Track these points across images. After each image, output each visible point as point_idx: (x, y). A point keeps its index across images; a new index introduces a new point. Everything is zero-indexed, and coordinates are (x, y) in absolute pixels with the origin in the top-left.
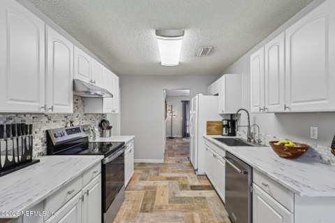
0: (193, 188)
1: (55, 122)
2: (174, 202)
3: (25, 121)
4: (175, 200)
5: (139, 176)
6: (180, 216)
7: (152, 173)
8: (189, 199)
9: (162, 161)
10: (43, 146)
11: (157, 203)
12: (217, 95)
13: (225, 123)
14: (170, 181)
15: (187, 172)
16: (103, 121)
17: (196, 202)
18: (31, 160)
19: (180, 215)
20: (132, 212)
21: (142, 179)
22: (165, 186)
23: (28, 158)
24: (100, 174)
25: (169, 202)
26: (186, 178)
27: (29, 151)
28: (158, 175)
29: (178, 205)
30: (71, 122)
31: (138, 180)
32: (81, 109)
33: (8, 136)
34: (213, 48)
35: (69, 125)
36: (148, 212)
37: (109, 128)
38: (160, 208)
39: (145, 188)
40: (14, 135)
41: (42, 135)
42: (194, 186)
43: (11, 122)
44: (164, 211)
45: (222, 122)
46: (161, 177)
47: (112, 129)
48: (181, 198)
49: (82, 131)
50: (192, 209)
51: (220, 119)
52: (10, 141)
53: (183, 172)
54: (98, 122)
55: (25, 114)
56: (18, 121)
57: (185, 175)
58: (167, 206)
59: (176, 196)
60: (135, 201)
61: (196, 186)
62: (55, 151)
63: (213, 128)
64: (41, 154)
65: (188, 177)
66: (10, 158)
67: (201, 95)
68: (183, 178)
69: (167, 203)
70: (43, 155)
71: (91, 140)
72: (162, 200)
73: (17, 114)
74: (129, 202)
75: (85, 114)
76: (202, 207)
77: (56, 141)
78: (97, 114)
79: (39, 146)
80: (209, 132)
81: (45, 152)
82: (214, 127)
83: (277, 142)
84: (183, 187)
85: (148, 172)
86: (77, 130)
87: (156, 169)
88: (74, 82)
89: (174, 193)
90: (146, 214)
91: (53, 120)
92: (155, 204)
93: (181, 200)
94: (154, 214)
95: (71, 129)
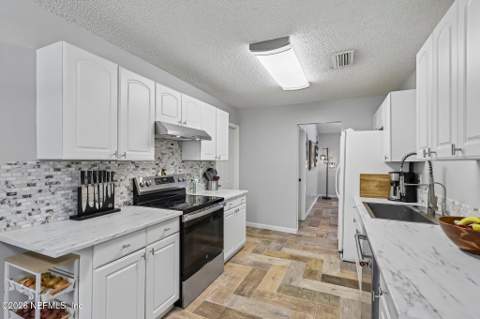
0: (326, 278)
1: (143, 169)
2: (286, 292)
3: (109, 168)
4: (288, 289)
5: (254, 247)
6: (285, 313)
7: (274, 244)
8: (311, 294)
9: (294, 230)
10: (129, 194)
11: (260, 288)
12: (382, 129)
13: (394, 177)
14: (294, 262)
15: (328, 252)
16: (209, 170)
17: (320, 301)
18: (113, 208)
19: (285, 311)
20: (224, 291)
21: (256, 251)
22: (283, 267)
23: (110, 206)
24: (178, 234)
25: (279, 290)
26: (322, 261)
27: (111, 199)
28: (280, 249)
29: (289, 298)
30: (163, 170)
31: (251, 250)
32: (176, 155)
33: (89, 182)
34: (356, 52)
35: (160, 174)
36: (243, 295)
37: (216, 179)
38: (262, 295)
39: (256, 264)
40: (95, 181)
41: (128, 183)
42: (328, 276)
43: (96, 168)
44: (265, 301)
45: (388, 176)
46: (284, 253)
47: (219, 181)
48: (299, 289)
49: (176, 180)
50: (309, 309)
51: (387, 170)
52: (91, 188)
53: (321, 251)
54: (201, 172)
55: (110, 162)
56: (102, 168)
57: (322, 257)
58: (272, 294)
59: (293, 284)
60: (233, 278)
61: (333, 277)
62: (140, 201)
63: (372, 186)
64: (127, 204)
65: (325, 261)
66: (91, 204)
67: (349, 131)
68: (317, 260)
69: (275, 291)
70: (130, 204)
71: (188, 193)
72: (269, 285)
73: (102, 161)
74: (228, 277)
75: (183, 162)
76: (326, 311)
77: (141, 190)
78: (201, 161)
79: (125, 194)
80: (363, 192)
81: (131, 202)
82: (375, 184)
83: (460, 219)
84: (310, 274)
85: (269, 243)
86: (170, 180)
87: (282, 241)
88: (155, 124)
89: (291, 280)
90: (240, 297)
91: (141, 167)
92: (258, 288)
93: (298, 292)
94: (251, 301)
95: (162, 179)
